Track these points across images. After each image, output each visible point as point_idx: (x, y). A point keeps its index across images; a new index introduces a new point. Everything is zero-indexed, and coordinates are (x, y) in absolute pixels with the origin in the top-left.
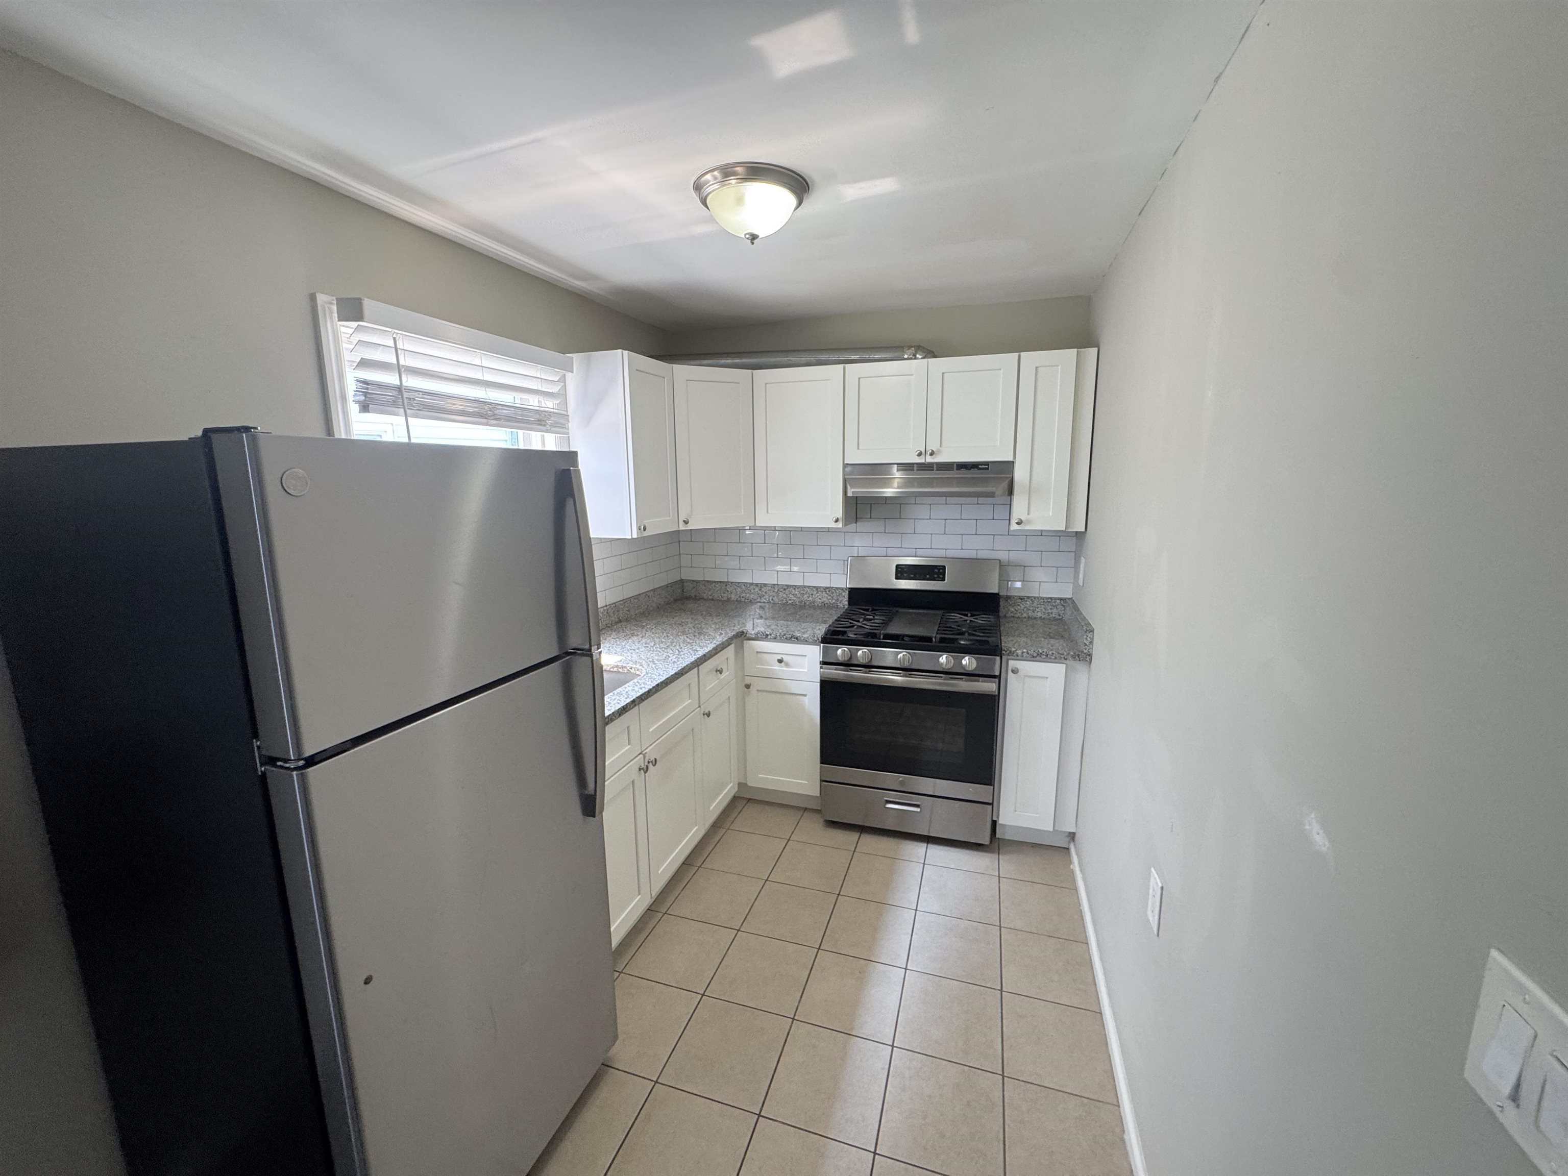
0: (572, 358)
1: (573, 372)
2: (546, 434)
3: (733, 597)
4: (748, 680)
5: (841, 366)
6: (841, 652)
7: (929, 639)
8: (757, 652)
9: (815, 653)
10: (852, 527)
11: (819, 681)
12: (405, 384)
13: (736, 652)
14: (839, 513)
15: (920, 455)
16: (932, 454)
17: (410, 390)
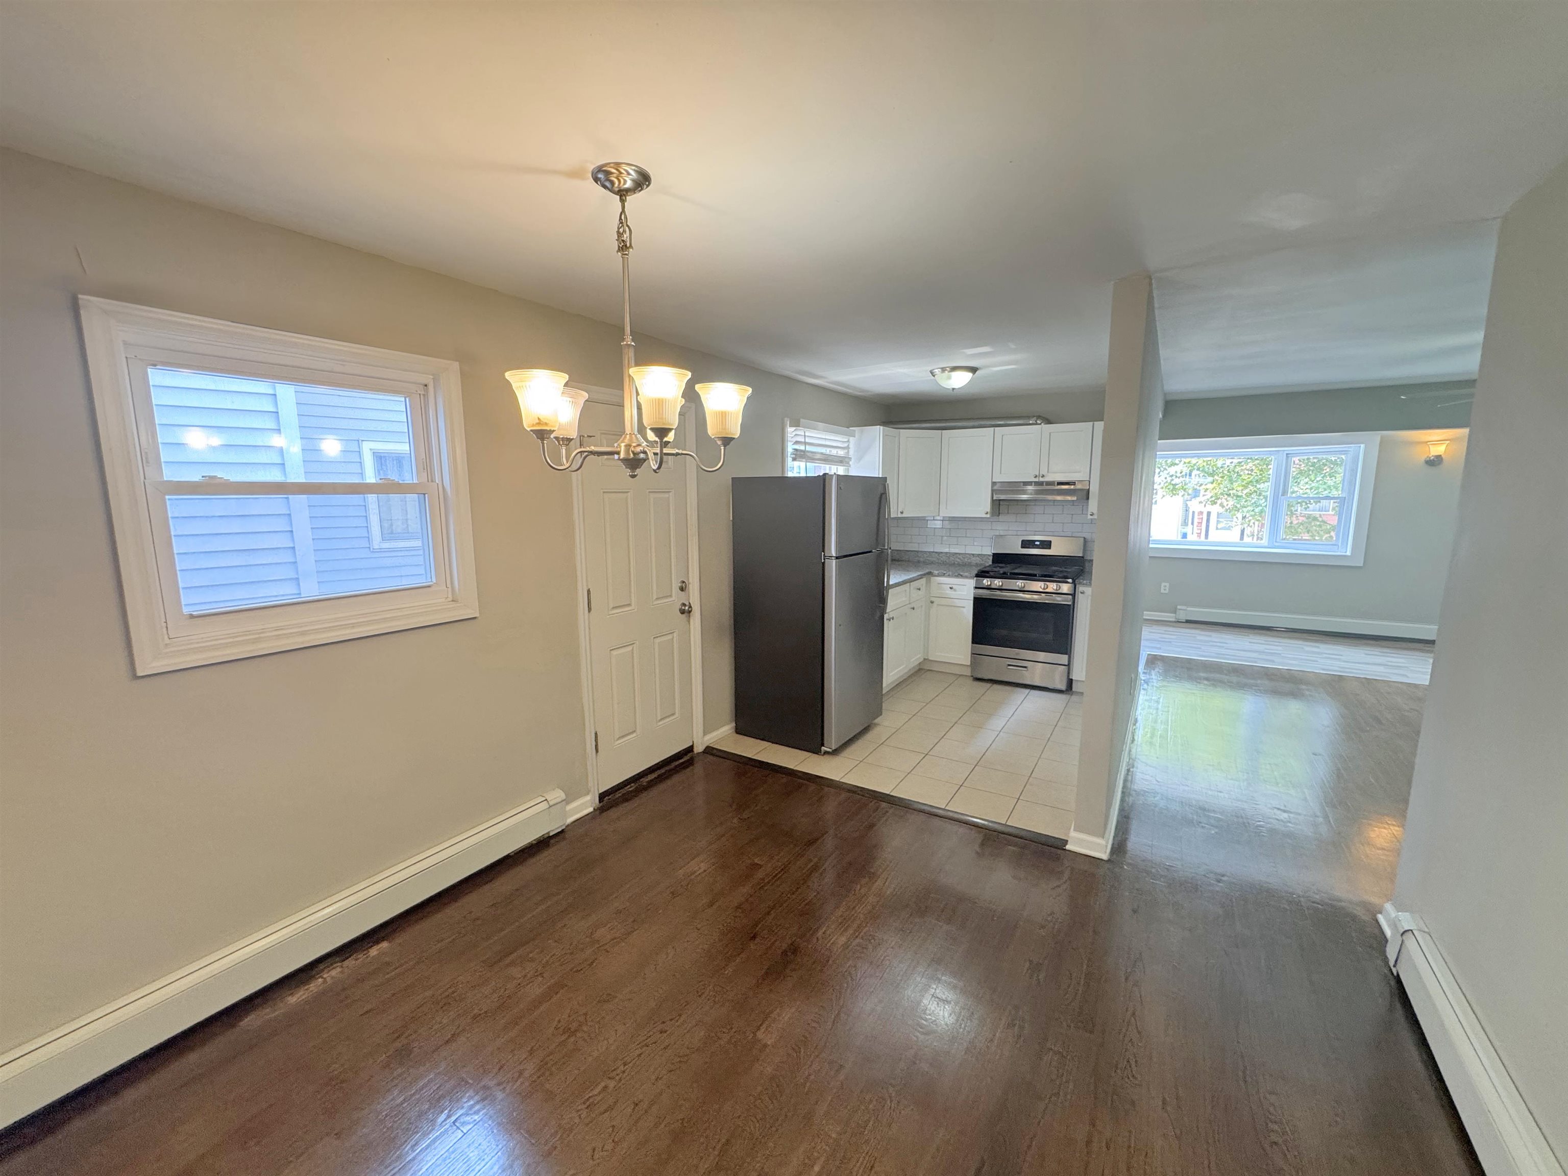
0: (855, 431)
1: (855, 437)
2: (838, 467)
3: (921, 559)
4: (933, 599)
5: (993, 428)
6: (986, 582)
7: (1035, 575)
8: (939, 583)
9: (971, 583)
10: (995, 518)
11: (972, 599)
12: (807, 449)
13: (927, 583)
14: (988, 509)
15: (1036, 477)
16: (1043, 476)
17: (808, 452)
